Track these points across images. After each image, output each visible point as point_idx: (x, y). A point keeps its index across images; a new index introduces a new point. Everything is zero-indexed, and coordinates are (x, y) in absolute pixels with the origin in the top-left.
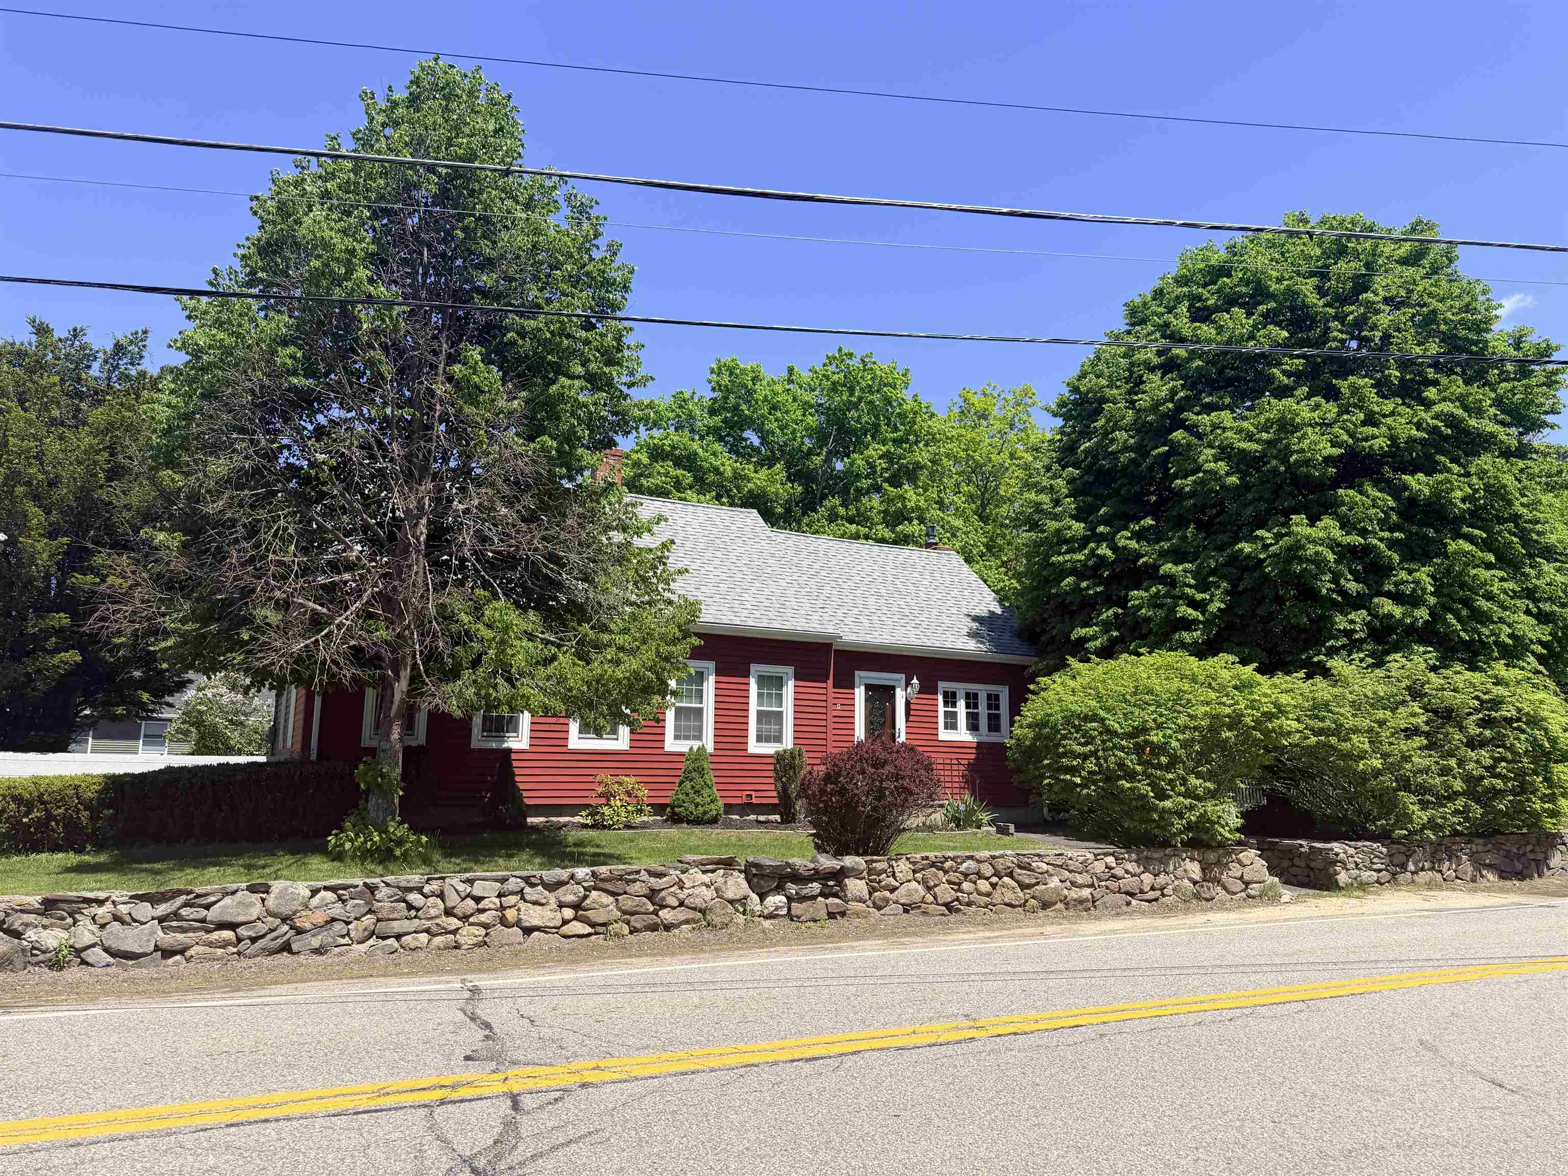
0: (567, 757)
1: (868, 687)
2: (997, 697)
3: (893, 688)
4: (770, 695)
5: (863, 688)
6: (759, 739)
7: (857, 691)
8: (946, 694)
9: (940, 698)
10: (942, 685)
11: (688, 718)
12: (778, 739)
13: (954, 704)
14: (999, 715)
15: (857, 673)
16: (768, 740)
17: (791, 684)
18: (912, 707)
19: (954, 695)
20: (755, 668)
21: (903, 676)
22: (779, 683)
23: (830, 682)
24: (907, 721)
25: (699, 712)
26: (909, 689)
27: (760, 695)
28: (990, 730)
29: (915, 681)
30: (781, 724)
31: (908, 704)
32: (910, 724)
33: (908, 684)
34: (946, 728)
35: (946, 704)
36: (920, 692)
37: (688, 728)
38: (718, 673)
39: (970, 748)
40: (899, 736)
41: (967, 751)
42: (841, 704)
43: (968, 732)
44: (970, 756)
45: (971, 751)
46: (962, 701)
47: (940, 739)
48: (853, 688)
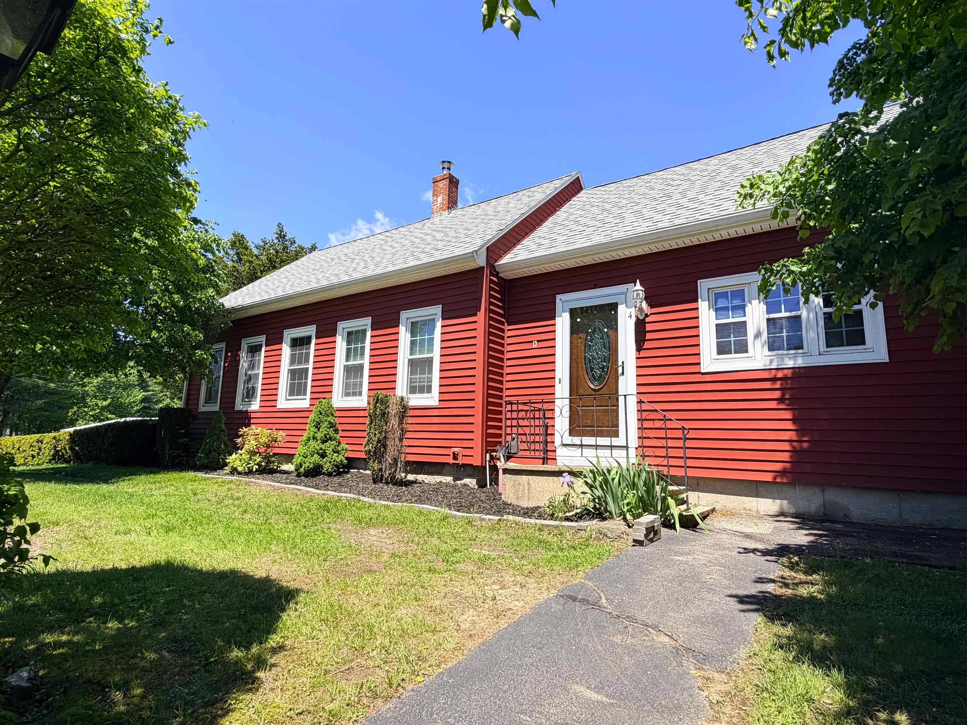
1: (573, 313)
3: (614, 307)
4: (423, 342)
5: (567, 316)
6: (412, 390)
7: (558, 320)
8: (718, 298)
9: (705, 306)
10: (706, 286)
13: (739, 310)
15: (559, 298)
18: (648, 327)
19: (738, 295)
20: (405, 315)
21: (631, 286)
22: (432, 326)
24: (639, 348)
25: (361, 368)
28: (830, 343)
30: (432, 372)
31: (640, 324)
32: (643, 354)
34: (720, 350)
35: (719, 311)
38: (374, 327)
39: (774, 380)
40: (623, 373)
41: (767, 385)
42: (538, 341)
43: (770, 353)
44: (777, 395)
45: (778, 385)
46: (755, 302)
47: (704, 369)
48: (554, 318)
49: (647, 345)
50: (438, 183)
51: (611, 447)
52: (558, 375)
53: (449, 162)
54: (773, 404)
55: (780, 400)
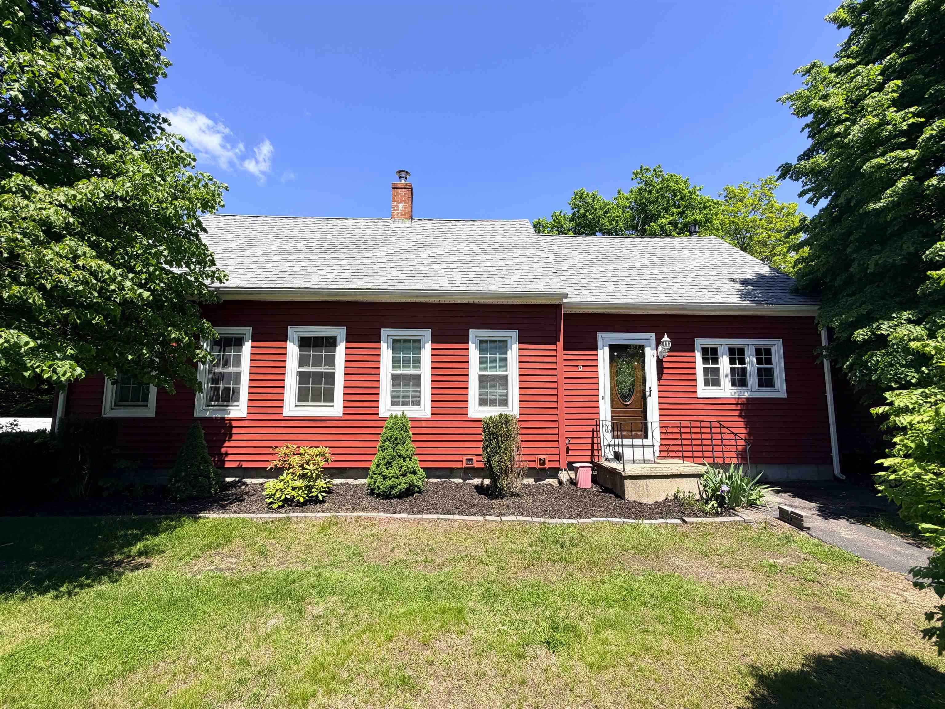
0: (283, 424)
1: (612, 348)
2: (768, 351)
3: (642, 347)
4: (493, 360)
5: (607, 349)
6: (483, 402)
7: (600, 352)
8: (705, 351)
9: (698, 355)
10: (699, 343)
11: (407, 386)
12: (504, 402)
13: (715, 360)
14: (771, 370)
15: (599, 335)
16: (493, 403)
17: (516, 347)
18: (665, 365)
19: (715, 351)
20: (473, 333)
21: (653, 335)
22: (503, 346)
23: (560, 344)
24: (659, 379)
25: (417, 379)
26: (660, 348)
27: (482, 361)
28: (761, 385)
29: (666, 338)
30: (506, 387)
31: (660, 362)
32: (662, 382)
33: (658, 342)
34: (707, 383)
35: (705, 360)
36: (671, 350)
37: (406, 395)
38: (434, 340)
39: (737, 404)
40: (650, 395)
41: (733, 407)
42: (583, 366)
43: (733, 388)
44: (737, 413)
45: (739, 407)
46: (725, 357)
47: (699, 396)
48: (596, 350)
49: (664, 377)
50: (399, 190)
51: (643, 446)
52: (601, 393)
53: (407, 172)
54: (737, 419)
55: (740, 416)
